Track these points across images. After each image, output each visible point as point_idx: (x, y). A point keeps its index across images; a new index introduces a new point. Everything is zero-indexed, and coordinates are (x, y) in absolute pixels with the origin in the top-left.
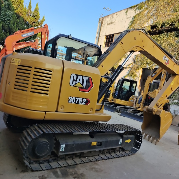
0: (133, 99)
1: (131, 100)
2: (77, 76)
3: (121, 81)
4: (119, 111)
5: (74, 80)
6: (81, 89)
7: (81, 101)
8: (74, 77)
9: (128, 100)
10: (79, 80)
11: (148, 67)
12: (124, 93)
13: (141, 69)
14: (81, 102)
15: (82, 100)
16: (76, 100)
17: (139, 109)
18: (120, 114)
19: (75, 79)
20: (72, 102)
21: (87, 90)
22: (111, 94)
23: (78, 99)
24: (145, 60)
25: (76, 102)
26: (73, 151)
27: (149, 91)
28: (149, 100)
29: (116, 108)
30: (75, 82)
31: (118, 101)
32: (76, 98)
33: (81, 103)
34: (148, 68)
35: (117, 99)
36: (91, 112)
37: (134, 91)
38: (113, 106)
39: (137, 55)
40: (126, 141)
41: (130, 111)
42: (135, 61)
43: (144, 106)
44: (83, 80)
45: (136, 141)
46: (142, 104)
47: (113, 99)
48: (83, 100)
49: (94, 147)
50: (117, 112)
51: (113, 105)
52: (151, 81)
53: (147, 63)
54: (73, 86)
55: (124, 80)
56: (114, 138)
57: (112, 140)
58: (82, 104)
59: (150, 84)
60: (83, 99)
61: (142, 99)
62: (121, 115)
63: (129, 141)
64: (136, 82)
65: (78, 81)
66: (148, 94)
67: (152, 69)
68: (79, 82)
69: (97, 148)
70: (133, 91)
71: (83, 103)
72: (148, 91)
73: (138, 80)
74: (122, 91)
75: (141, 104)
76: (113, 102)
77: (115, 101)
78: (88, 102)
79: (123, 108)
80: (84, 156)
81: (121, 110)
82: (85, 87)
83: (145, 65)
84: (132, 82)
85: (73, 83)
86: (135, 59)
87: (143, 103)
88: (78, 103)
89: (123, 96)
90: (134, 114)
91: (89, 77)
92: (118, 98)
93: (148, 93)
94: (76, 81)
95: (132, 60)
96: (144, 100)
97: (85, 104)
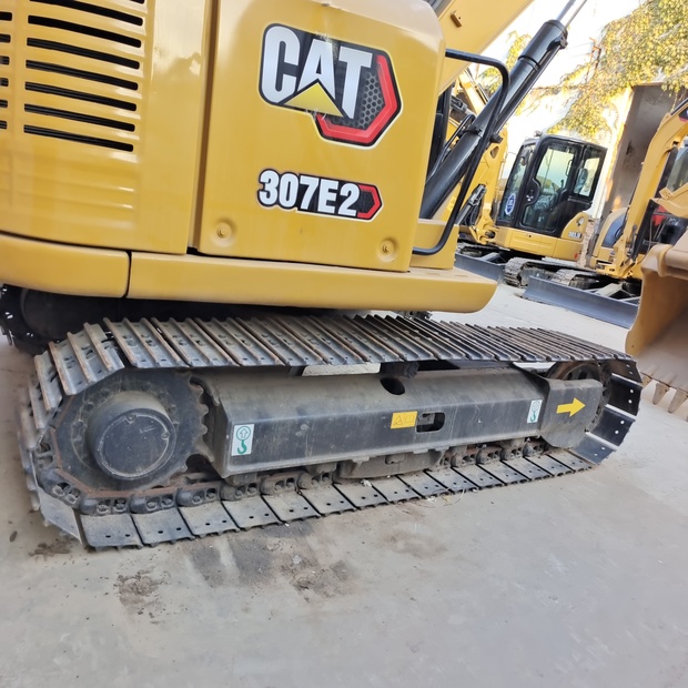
0: (581, 228)
1: (572, 234)
2: (306, 40)
3: (533, 147)
4: (517, 282)
5: (283, 68)
6: (331, 126)
7: (333, 197)
8: (283, 46)
9: (558, 235)
10: (319, 71)
11: (659, 78)
12: (544, 201)
13: (629, 90)
14: (329, 203)
15: (338, 192)
16: (302, 189)
17: (606, 271)
18: (521, 291)
19: (292, 58)
20: (278, 202)
21: (366, 134)
22: (487, 206)
23: (312, 183)
24: (651, 46)
25: (305, 204)
26: (300, 454)
27: (662, 185)
28: (655, 228)
29: (504, 267)
30: (289, 81)
31: (514, 238)
32: (304, 180)
33: (332, 209)
34: (660, 85)
35: (511, 230)
36: (385, 260)
37: (587, 194)
38: (493, 260)
39: (613, 23)
40: (562, 409)
41: (564, 279)
42: (603, 53)
43: (633, 255)
44: (340, 70)
45: (608, 406)
46: (621, 246)
47: (494, 229)
48: (344, 192)
49: (403, 435)
50: (510, 284)
51: (493, 255)
52: (677, 140)
53: (658, 62)
54: (281, 104)
55: (547, 143)
56: (505, 396)
57: (493, 402)
58: (336, 213)
59: (672, 153)
60: (342, 183)
61: (623, 227)
62: (529, 295)
63: (575, 407)
64: (599, 152)
65: (309, 74)
66: (655, 200)
67: (677, 89)
68: (317, 81)
69: (419, 441)
70: (585, 192)
71: (343, 209)
72: (659, 189)
73: (610, 139)
74: (534, 194)
75: (617, 250)
76: (491, 240)
77: (503, 237)
78: (373, 203)
79: (535, 269)
80: (356, 474)
81: (528, 273)
82: (351, 115)
83: (647, 71)
84: (582, 152)
85: (279, 87)
86: (604, 42)
87: (628, 244)
88: (313, 207)
89: (538, 213)
90: (587, 291)
91: (377, 54)
92: (514, 226)
93: (658, 195)
94: (298, 71)
95: (588, 48)
96: (634, 230)
97: (353, 213)
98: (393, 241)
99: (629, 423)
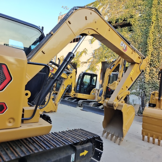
0: (94, 92)
1: (93, 94)
3: (82, 75)
4: (81, 106)
9: (89, 94)
11: (106, 60)
12: (86, 86)
13: (101, 63)
17: (100, 102)
18: (82, 108)
22: (73, 88)
24: (104, 54)
27: (109, 83)
28: (109, 92)
29: (77, 103)
31: (80, 95)
34: (107, 61)
35: (79, 94)
37: (95, 84)
39: (96, 50)
40: (81, 154)
41: (92, 105)
42: (95, 55)
43: (105, 98)
46: (102, 96)
47: (75, 93)
50: (80, 107)
51: (75, 100)
52: (110, 73)
53: (105, 57)
55: (85, 74)
56: (63, 155)
57: (59, 158)
59: (110, 76)
61: (102, 92)
62: (84, 110)
64: (96, 76)
66: (108, 86)
67: (110, 62)
70: (94, 84)
72: (108, 84)
73: (99, 73)
74: (83, 85)
75: (102, 97)
76: (75, 96)
77: (77, 95)
79: (85, 102)
81: (84, 104)
83: (104, 59)
84: (92, 76)
86: (94, 53)
87: (104, 96)
89: (84, 89)
90: (96, 108)
91: (2, 65)
92: (79, 93)
95: (91, 54)
96: (105, 92)
98: (13, 119)
99: (101, 153)
